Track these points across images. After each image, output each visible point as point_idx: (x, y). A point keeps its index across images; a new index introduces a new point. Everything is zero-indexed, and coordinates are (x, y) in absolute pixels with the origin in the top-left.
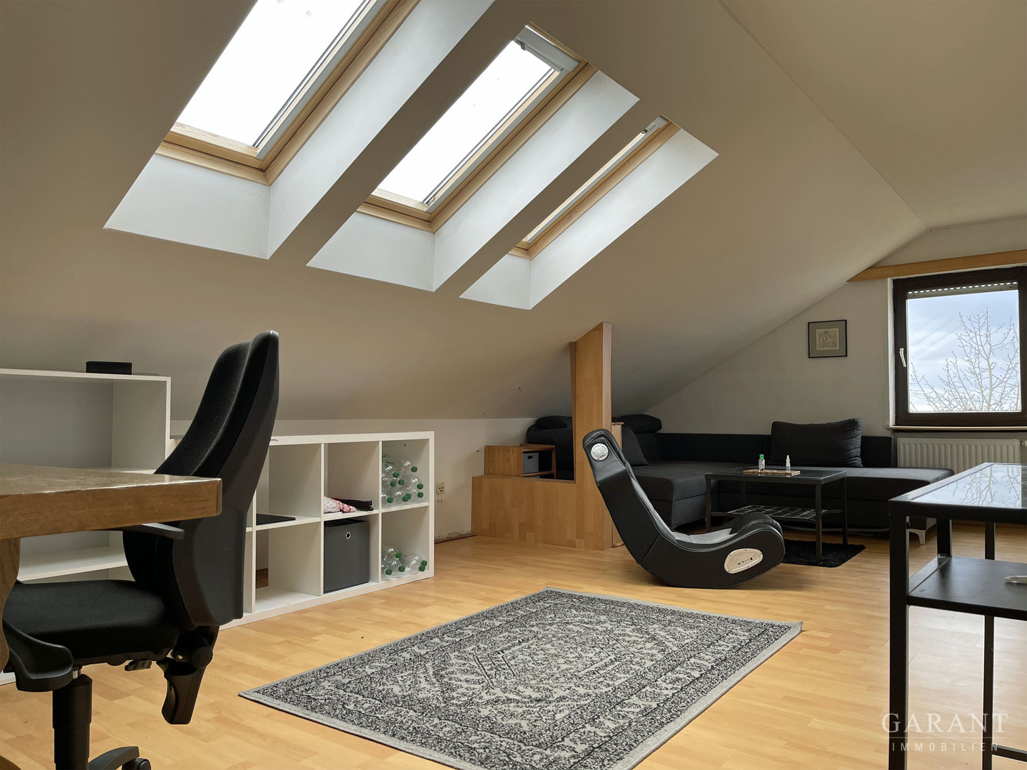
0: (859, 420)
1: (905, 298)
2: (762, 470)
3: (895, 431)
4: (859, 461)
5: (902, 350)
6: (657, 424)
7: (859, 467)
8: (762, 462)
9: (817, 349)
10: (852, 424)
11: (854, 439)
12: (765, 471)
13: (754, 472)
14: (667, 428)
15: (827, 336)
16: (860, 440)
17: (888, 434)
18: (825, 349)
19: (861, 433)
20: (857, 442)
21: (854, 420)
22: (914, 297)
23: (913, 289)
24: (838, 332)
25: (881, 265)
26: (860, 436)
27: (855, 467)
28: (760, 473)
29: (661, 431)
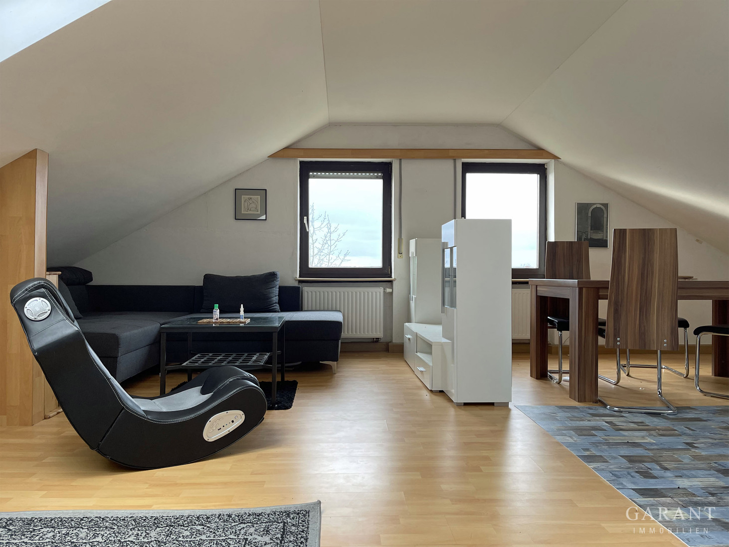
0: (277, 273)
1: (308, 177)
2: (217, 319)
3: (300, 282)
4: (277, 307)
5: (305, 218)
6: (88, 275)
7: (278, 312)
8: (217, 312)
9: (242, 213)
10: (272, 276)
11: (274, 288)
12: (219, 320)
13: (209, 322)
14: (97, 280)
15: (251, 201)
16: (278, 289)
17: (296, 284)
18: (249, 212)
19: (279, 283)
20: (276, 291)
21: (274, 272)
22: (314, 177)
23: (313, 171)
24: (259, 198)
25: (293, 147)
26: (278, 286)
27: (275, 312)
28: (214, 323)
29: (91, 284)
